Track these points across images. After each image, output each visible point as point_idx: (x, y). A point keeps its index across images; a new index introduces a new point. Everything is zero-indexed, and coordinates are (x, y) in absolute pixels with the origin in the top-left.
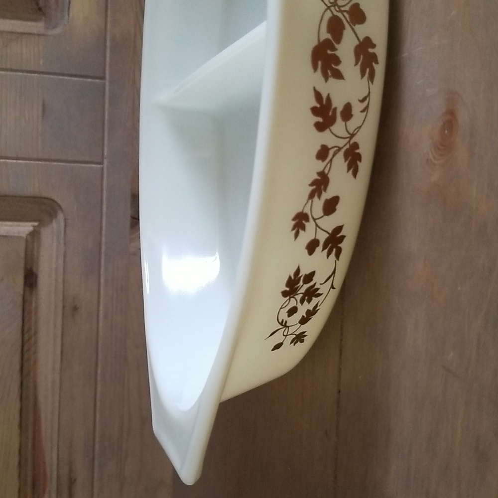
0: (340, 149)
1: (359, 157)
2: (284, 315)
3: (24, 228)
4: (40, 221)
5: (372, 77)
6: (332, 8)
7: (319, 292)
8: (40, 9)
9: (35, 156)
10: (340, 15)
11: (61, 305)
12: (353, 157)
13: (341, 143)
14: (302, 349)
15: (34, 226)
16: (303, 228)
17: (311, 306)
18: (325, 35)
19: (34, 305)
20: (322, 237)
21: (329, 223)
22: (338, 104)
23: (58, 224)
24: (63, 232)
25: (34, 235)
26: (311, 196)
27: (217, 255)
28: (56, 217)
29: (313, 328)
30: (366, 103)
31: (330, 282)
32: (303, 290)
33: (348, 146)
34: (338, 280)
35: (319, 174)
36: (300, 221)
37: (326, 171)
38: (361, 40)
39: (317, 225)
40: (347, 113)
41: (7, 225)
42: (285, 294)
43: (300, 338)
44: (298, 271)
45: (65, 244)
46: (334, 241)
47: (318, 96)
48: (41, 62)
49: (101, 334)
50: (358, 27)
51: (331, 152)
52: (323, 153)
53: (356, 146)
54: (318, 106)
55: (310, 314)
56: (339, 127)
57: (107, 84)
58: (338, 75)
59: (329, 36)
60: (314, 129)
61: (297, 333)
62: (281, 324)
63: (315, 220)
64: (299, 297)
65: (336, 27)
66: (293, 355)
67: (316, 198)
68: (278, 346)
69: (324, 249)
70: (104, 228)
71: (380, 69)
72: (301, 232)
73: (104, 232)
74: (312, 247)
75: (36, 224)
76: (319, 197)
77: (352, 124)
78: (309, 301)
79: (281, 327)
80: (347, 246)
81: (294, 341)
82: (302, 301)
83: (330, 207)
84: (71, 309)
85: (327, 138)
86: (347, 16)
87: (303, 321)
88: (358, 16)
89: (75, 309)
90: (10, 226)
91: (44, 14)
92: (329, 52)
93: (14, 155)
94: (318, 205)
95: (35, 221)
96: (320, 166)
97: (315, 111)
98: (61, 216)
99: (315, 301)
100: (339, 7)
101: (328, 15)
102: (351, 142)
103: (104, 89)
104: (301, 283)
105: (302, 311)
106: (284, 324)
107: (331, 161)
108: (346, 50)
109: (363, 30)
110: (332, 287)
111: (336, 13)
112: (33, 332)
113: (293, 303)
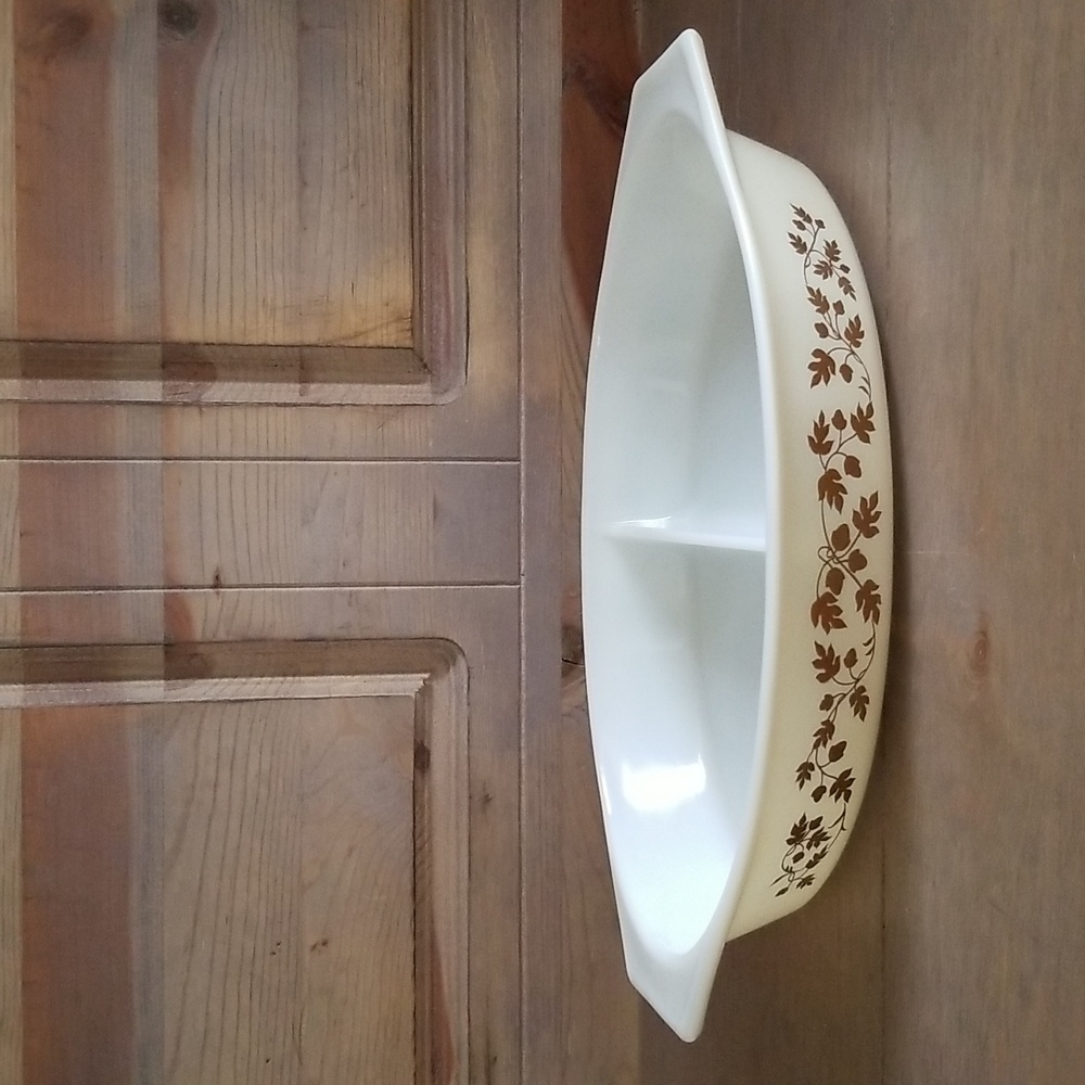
0: (845, 695)
1: (867, 700)
2: (789, 862)
3: (410, 683)
4: (431, 671)
5: (876, 619)
6: (831, 562)
7: (828, 835)
8: (425, 366)
9: (426, 580)
10: (839, 566)
11: (465, 794)
12: (859, 701)
13: (846, 689)
14: (809, 892)
15: (424, 680)
16: (809, 777)
17: (818, 850)
18: (824, 590)
19: (426, 795)
20: (829, 783)
21: (836, 769)
22: (841, 652)
23: (458, 673)
24: (466, 686)
25: (426, 691)
26: (816, 746)
27: (700, 761)
28: (454, 665)
29: (822, 871)
30: (871, 645)
31: (840, 823)
32: (810, 836)
33: (853, 691)
34: (849, 822)
35: (823, 723)
36: (805, 771)
37: (831, 719)
38: (862, 584)
39: (823, 773)
40: (851, 659)
41: (387, 680)
42: (789, 842)
43: (807, 881)
44: (804, 818)
45: (469, 704)
46: (842, 786)
47: (819, 648)
48: (430, 444)
49: (524, 836)
50: (857, 574)
51: (836, 700)
52: (827, 703)
53: (863, 689)
54: (820, 658)
55: (818, 857)
56: (844, 674)
57: (523, 467)
58: (841, 625)
59: (828, 590)
60: (817, 681)
61: (804, 877)
62: (786, 870)
63: (820, 768)
64: (805, 843)
65: (835, 580)
66: (798, 898)
67: (821, 747)
68: (783, 892)
69: (831, 794)
70: (523, 679)
71: (885, 607)
72: (806, 781)
73: (523, 684)
74: (818, 794)
75: (426, 676)
76: (825, 745)
77: (856, 670)
78: (816, 846)
79: (785, 873)
80: (858, 789)
81: (800, 885)
82: (809, 847)
83: (837, 753)
84: (480, 801)
85: (831, 687)
86: (846, 564)
87: (810, 865)
88: (858, 561)
89: (487, 800)
90: (393, 680)
91: (430, 372)
92: (829, 605)
93: (396, 580)
94: (824, 752)
95: (425, 672)
96: (825, 715)
97: (817, 664)
98: (462, 663)
99: (823, 844)
100: (838, 559)
101: (828, 568)
102: (858, 686)
103: (519, 474)
104: (808, 829)
105: (809, 856)
106: (789, 871)
107: (836, 708)
108: (847, 599)
109: (863, 575)
110: (842, 828)
111: (834, 566)
112: (426, 835)
113: (799, 849)
